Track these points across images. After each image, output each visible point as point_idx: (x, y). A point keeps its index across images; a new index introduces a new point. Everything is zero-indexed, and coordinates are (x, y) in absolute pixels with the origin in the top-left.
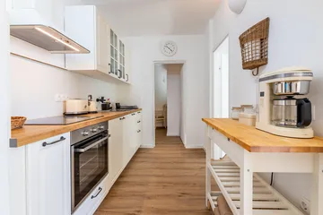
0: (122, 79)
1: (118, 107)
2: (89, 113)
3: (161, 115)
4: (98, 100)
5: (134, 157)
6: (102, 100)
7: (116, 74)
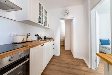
0: (45, 26)
1: (45, 38)
3: (62, 41)
4: (35, 35)
6: (37, 35)
7: (42, 24)
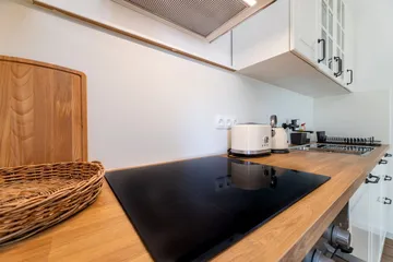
6: (293, 125)
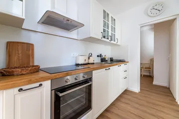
0: (112, 42)
1: (112, 60)
2: (89, 64)
3: (148, 66)
5: (120, 96)
7: (108, 39)
